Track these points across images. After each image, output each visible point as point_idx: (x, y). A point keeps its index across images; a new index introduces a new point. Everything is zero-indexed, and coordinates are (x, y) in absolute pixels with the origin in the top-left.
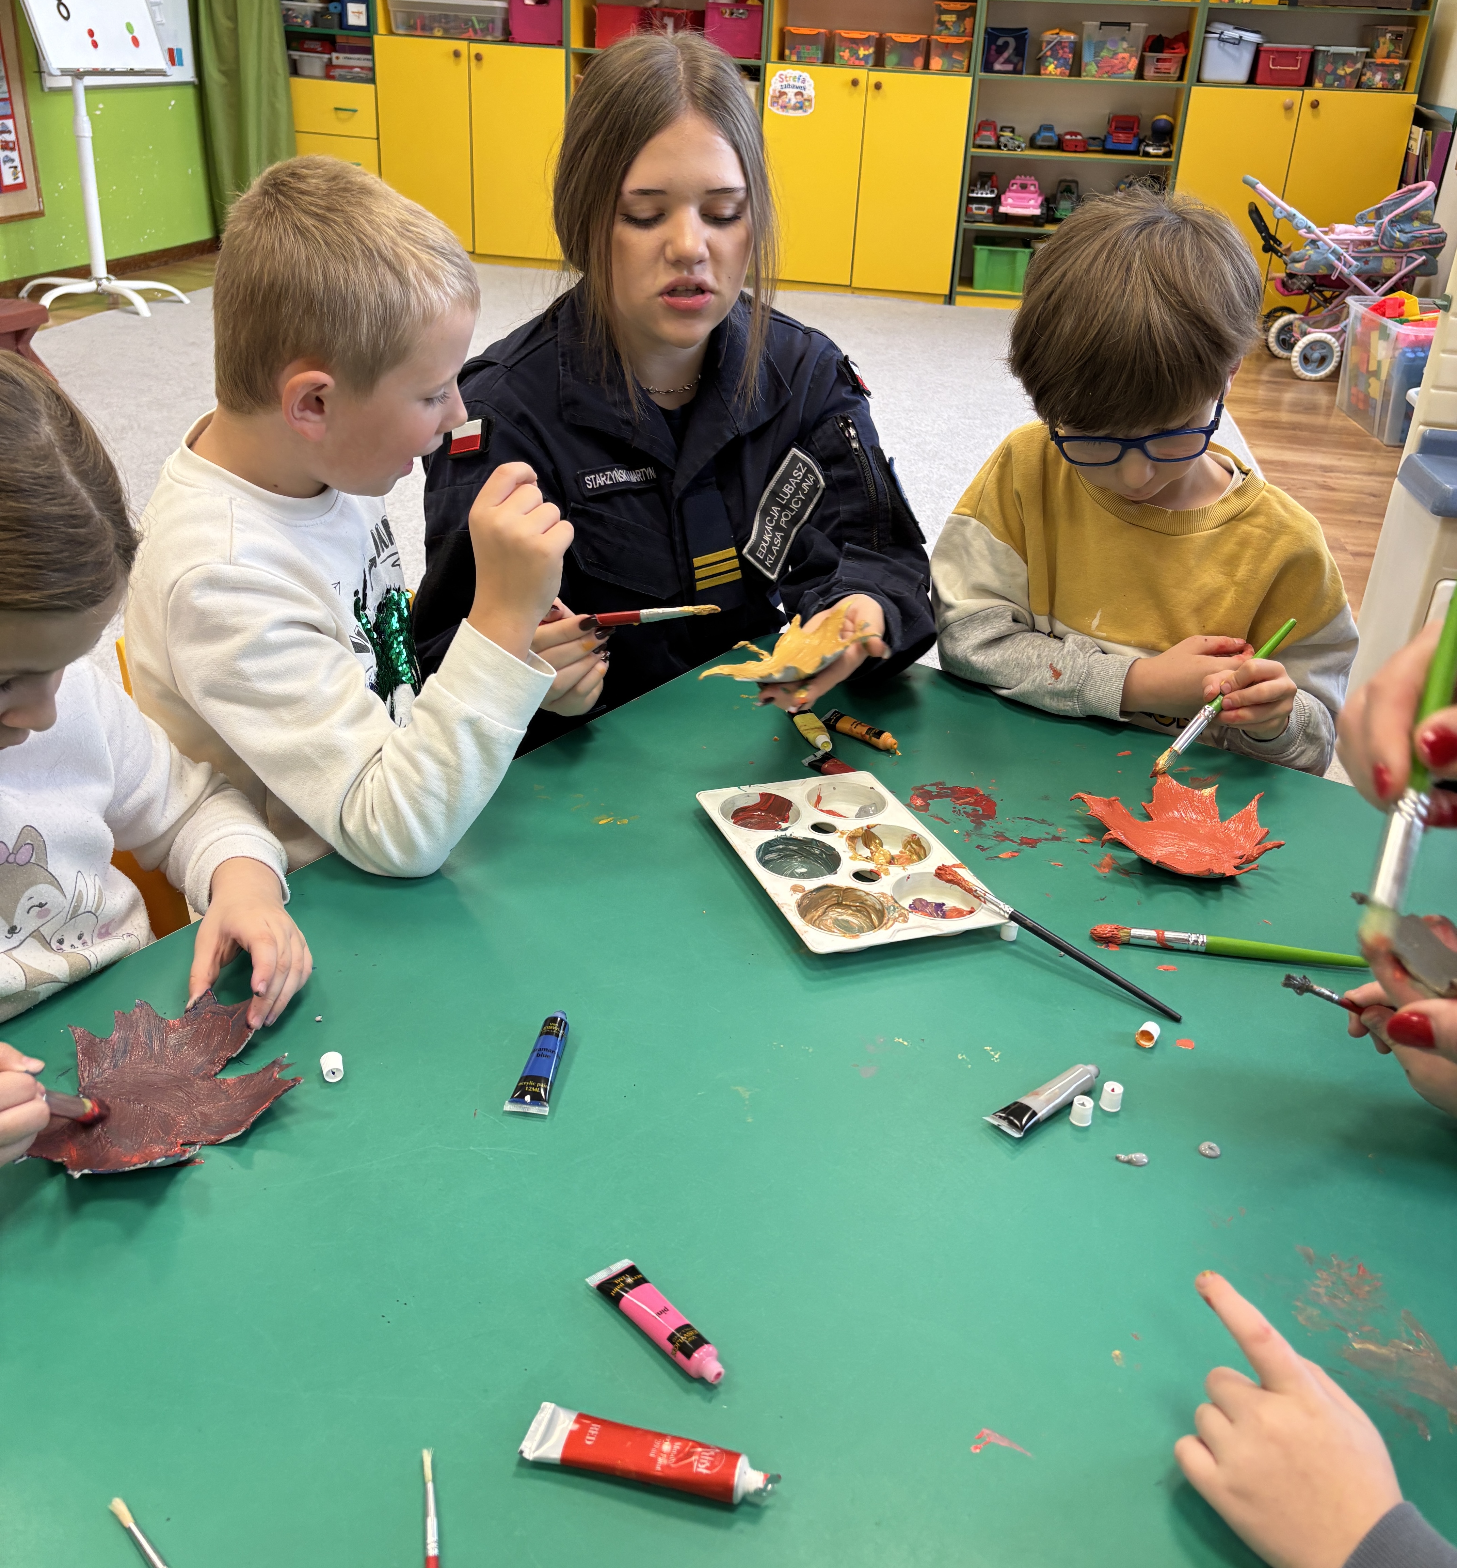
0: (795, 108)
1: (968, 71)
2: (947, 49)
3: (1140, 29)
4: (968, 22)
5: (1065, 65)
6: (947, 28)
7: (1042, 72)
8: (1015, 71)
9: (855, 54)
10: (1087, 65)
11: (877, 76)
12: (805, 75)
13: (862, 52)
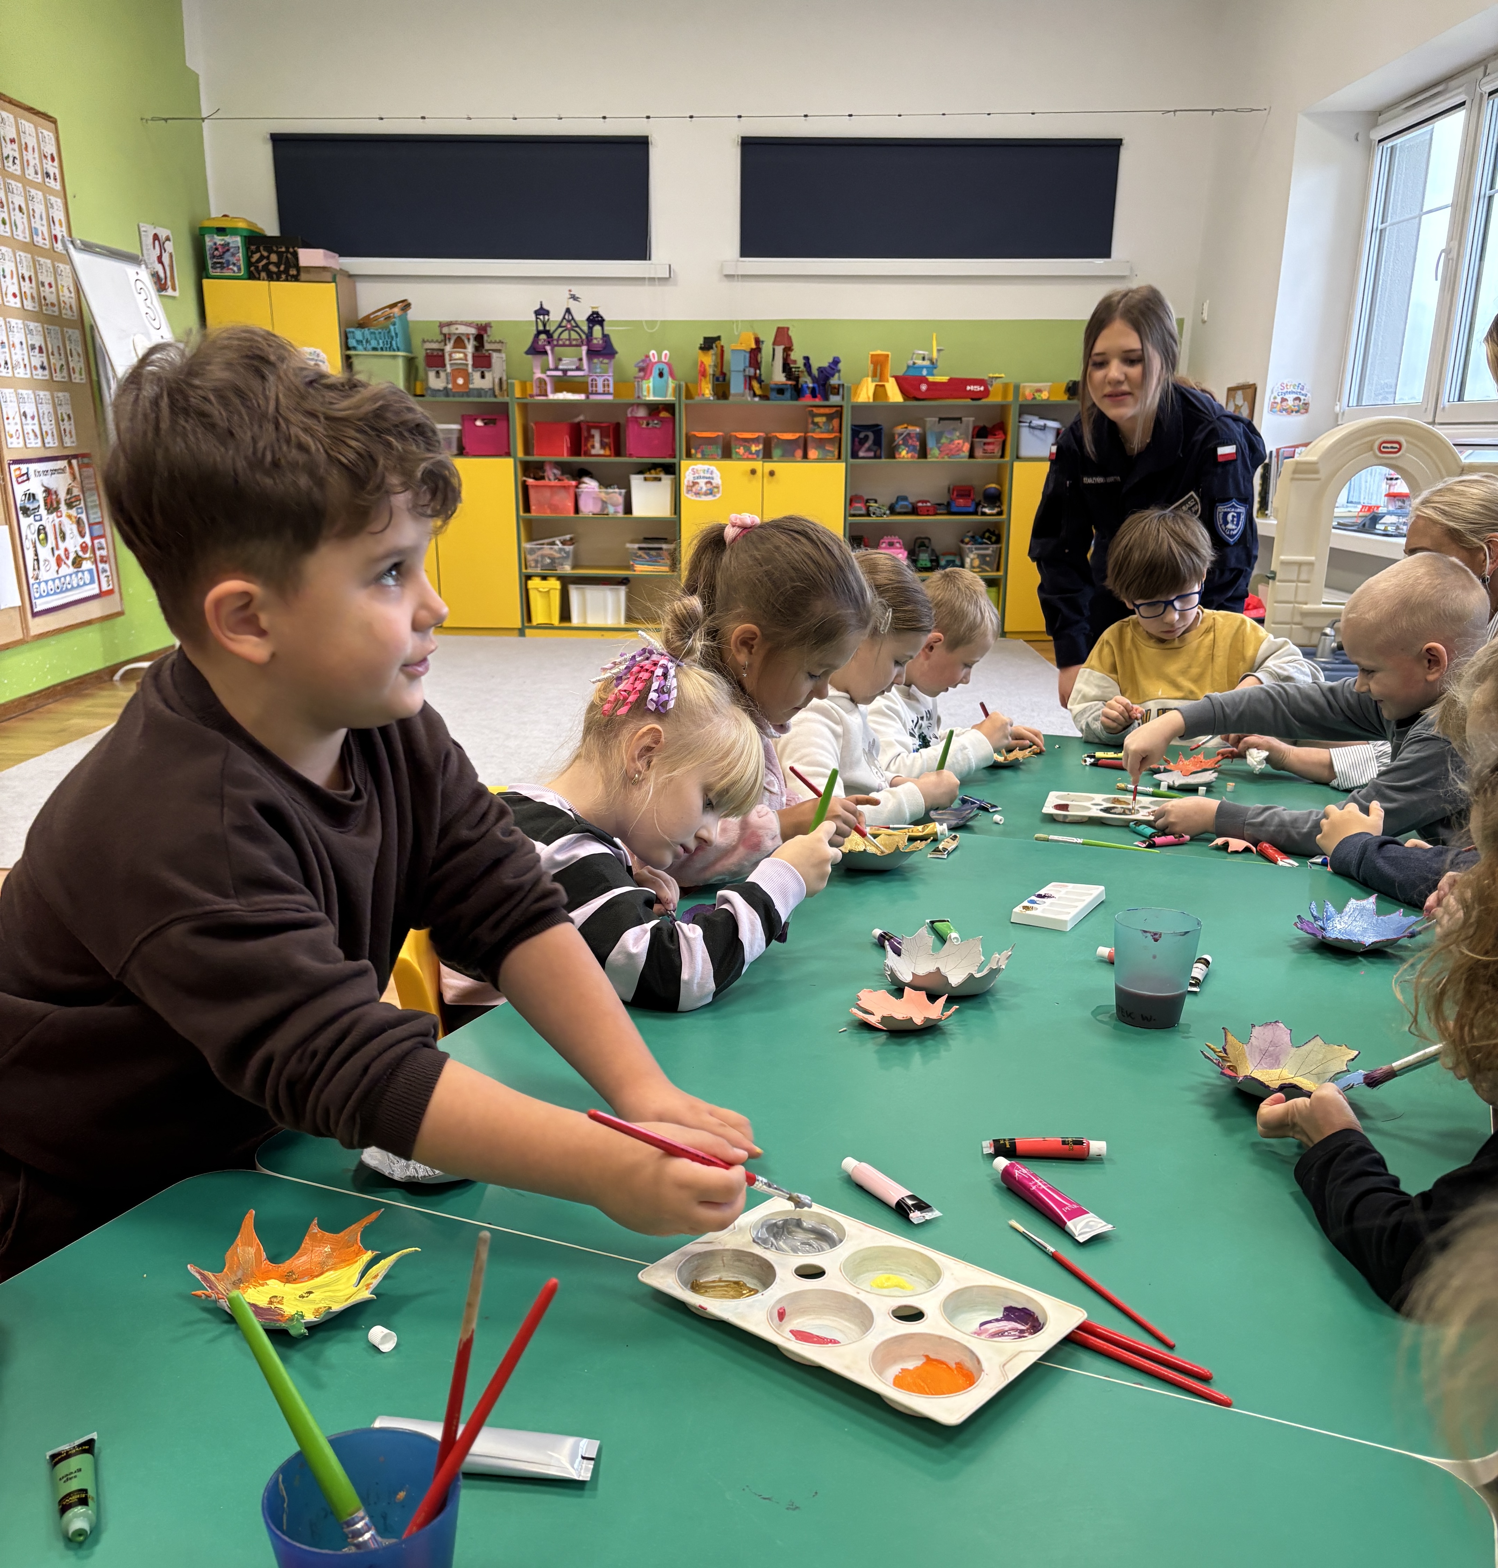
0: (706, 494)
1: (839, 457)
2: (821, 443)
3: (969, 421)
4: (836, 422)
5: (914, 449)
6: (819, 427)
7: (897, 456)
8: (875, 457)
9: (748, 450)
10: (931, 449)
11: (769, 466)
12: (713, 468)
13: (754, 448)
